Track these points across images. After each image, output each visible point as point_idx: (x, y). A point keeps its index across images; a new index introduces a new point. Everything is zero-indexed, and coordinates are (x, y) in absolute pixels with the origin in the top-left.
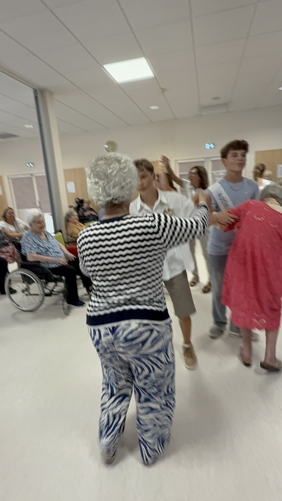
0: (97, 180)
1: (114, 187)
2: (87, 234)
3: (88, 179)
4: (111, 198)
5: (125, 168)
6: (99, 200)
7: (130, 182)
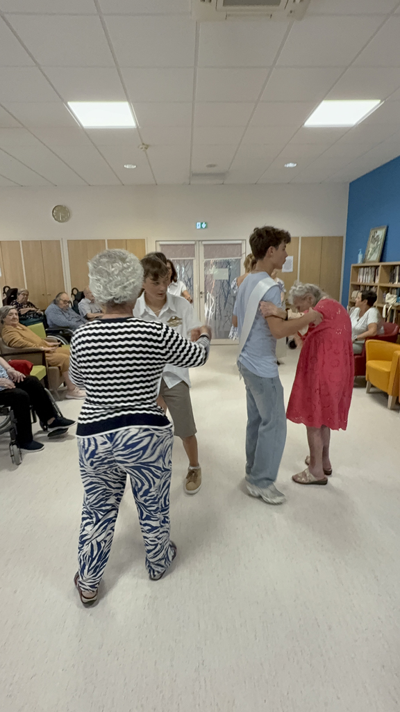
0: (99, 277)
1: (116, 286)
2: (85, 332)
3: (90, 276)
4: (112, 297)
5: (129, 267)
6: (100, 298)
7: (133, 283)
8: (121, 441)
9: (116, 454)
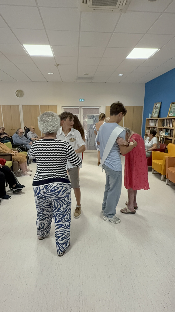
3: (39, 122)
4: (48, 131)
6: (43, 131)
8: (50, 189)
9: (47, 194)
